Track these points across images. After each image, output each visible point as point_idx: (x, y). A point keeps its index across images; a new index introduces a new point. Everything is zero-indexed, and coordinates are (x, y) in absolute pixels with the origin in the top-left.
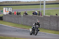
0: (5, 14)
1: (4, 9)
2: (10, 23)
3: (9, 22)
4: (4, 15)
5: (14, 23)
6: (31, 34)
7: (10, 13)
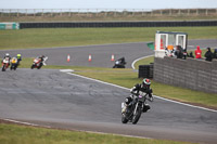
0: (162, 56)
1: (158, 37)
2: (177, 91)
3: (177, 85)
4: (157, 59)
5: (193, 90)
6: (125, 122)
7: (180, 53)
